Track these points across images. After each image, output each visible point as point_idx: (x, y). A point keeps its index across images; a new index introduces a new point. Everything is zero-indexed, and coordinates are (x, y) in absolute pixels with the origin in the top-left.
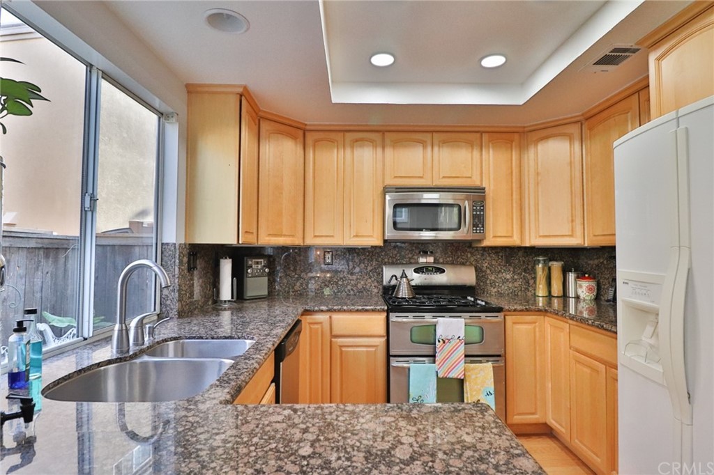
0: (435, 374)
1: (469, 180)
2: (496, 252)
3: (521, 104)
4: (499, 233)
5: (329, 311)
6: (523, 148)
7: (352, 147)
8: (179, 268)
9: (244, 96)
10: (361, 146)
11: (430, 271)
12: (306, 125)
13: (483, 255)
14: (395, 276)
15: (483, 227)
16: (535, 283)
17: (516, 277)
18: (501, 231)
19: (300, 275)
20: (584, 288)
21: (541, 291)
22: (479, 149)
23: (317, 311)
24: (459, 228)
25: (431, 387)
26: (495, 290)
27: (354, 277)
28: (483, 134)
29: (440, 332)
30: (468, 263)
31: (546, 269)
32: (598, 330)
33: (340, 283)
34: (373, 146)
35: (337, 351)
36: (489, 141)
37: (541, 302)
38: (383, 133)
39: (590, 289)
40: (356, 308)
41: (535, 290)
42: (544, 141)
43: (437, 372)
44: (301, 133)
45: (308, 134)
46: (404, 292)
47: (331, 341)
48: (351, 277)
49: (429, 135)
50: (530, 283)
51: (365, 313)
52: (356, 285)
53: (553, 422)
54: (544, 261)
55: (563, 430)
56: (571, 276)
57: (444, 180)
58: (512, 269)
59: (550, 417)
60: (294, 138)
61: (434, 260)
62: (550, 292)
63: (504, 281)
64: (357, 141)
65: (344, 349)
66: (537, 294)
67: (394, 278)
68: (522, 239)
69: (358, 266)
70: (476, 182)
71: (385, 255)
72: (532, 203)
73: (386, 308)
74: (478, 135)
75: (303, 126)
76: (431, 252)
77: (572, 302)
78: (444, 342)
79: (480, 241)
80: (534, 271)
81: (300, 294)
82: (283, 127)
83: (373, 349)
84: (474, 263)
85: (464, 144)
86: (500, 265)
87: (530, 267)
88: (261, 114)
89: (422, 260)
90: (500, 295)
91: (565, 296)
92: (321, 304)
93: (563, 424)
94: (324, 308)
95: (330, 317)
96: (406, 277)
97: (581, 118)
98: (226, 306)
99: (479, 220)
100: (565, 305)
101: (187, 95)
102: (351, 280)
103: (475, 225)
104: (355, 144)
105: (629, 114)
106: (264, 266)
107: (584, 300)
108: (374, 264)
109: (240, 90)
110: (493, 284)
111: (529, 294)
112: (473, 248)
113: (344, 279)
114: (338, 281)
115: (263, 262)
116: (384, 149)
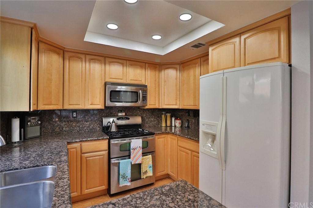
0: (130, 163)
1: (141, 81)
2: (148, 110)
3: (163, 55)
4: (151, 103)
5: (81, 141)
6: (160, 70)
7: (90, 62)
9: (33, 29)
10: (95, 62)
11: (124, 119)
12: (65, 48)
13: (143, 111)
14: (110, 122)
15: (146, 101)
16: (161, 122)
17: (155, 120)
18: (152, 103)
20: (178, 123)
21: (164, 125)
22: (144, 69)
23: (74, 142)
24: (137, 101)
25: (129, 168)
26: (148, 125)
27: (88, 123)
28: (146, 64)
29: (132, 146)
30: (138, 115)
31: (165, 116)
32: (189, 139)
34: (100, 63)
35: (84, 160)
36: (149, 67)
37: (163, 129)
38: (105, 58)
39: (180, 123)
40: (94, 138)
41: (161, 124)
42: (167, 69)
43: (131, 162)
44: (62, 52)
45: (66, 53)
46: (114, 129)
47: (81, 156)
48: (86, 123)
49: (125, 61)
50: (160, 122)
51: (99, 141)
52: (89, 127)
53: (171, 173)
54: (165, 113)
55: (175, 175)
56: (173, 119)
57: (131, 81)
58: (154, 117)
59: (170, 171)
60: (58, 54)
61: (125, 114)
62: (166, 124)
63: (151, 121)
64: (92, 59)
65: (88, 159)
66: (162, 126)
68: (159, 105)
69: (90, 118)
70: (143, 82)
71: (103, 112)
72: (163, 92)
73: (108, 137)
74: (144, 64)
75: (63, 49)
76: (124, 111)
77: (173, 128)
78: (134, 150)
79: (144, 106)
80: (161, 117)
81: (59, 133)
82: (52, 48)
83: (102, 157)
84: (140, 115)
85: (139, 67)
86: (149, 115)
87: (160, 116)
88: (40, 39)
89: (120, 114)
90: (150, 127)
91: (171, 126)
92: (75, 138)
93: (175, 173)
94: (78, 140)
95: (81, 144)
96: (114, 122)
97: (180, 63)
98: (17, 145)
99: (145, 98)
100: (171, 129)
102: (86, 125)
103: (143, 100)
104: (91, 61)
105: (197, 65)
106: (38, 120)
107: (178, 127)
108: (98, 117)
109: (32, 26)
110: (147, 123)
111: (159, 126)
112: (140, 109)
113: (83, 124)
114: (80, 125)
115: (37, 118)
116: (105, 65)
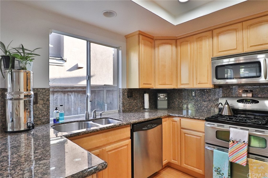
8: (122, 96)
10: (201, 40)
11: (248, 101)
12: (176, 37)
14: (222, 104)
19: (182, 101)
25: (225, 164)
27: (206, 103)
33: (199, 105)
34: (207, 38)
35: (183, 135)
38: (212, 31)
43: (229, 158)
44: (174, 41)
45: (178, 41)
47: (180, 130)
48: (203, 102)
52: (207, 107)
57: (251, 48)
60: (171, 44)
64: (199, 38)
65: (186, 135)
67: (220, 104)
69: (208, 98)
73: (204, 119)
78: (233, 142)
81: (182, 109)
83: (199, 138)
88: (155, 38)
89: (244, 95)
95: (180, 120)
96: (228, 104)
98: (147, 110)
101: (126, 39)
102: (204, 104)
106: (165, 97)
109: (138, 33)
113: (201, 104)
114: (198, 104)
115: (165, 95)
116: (212, 38)
